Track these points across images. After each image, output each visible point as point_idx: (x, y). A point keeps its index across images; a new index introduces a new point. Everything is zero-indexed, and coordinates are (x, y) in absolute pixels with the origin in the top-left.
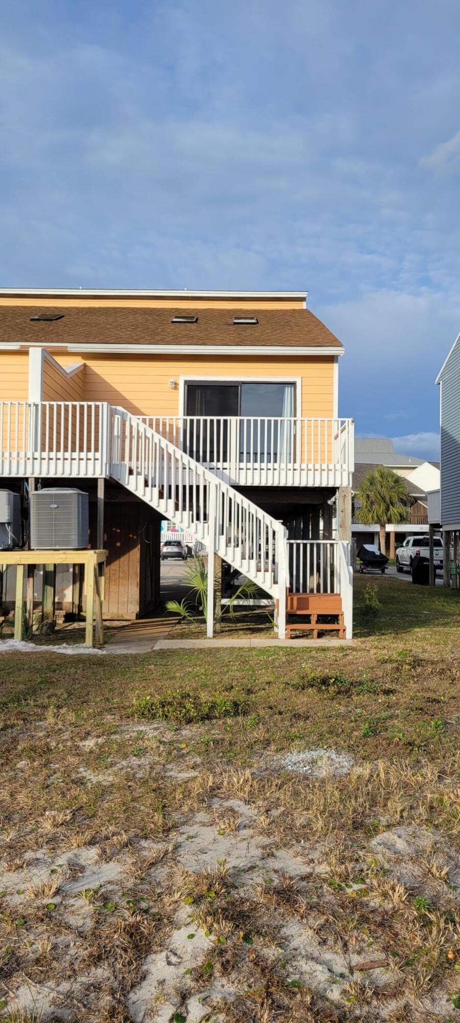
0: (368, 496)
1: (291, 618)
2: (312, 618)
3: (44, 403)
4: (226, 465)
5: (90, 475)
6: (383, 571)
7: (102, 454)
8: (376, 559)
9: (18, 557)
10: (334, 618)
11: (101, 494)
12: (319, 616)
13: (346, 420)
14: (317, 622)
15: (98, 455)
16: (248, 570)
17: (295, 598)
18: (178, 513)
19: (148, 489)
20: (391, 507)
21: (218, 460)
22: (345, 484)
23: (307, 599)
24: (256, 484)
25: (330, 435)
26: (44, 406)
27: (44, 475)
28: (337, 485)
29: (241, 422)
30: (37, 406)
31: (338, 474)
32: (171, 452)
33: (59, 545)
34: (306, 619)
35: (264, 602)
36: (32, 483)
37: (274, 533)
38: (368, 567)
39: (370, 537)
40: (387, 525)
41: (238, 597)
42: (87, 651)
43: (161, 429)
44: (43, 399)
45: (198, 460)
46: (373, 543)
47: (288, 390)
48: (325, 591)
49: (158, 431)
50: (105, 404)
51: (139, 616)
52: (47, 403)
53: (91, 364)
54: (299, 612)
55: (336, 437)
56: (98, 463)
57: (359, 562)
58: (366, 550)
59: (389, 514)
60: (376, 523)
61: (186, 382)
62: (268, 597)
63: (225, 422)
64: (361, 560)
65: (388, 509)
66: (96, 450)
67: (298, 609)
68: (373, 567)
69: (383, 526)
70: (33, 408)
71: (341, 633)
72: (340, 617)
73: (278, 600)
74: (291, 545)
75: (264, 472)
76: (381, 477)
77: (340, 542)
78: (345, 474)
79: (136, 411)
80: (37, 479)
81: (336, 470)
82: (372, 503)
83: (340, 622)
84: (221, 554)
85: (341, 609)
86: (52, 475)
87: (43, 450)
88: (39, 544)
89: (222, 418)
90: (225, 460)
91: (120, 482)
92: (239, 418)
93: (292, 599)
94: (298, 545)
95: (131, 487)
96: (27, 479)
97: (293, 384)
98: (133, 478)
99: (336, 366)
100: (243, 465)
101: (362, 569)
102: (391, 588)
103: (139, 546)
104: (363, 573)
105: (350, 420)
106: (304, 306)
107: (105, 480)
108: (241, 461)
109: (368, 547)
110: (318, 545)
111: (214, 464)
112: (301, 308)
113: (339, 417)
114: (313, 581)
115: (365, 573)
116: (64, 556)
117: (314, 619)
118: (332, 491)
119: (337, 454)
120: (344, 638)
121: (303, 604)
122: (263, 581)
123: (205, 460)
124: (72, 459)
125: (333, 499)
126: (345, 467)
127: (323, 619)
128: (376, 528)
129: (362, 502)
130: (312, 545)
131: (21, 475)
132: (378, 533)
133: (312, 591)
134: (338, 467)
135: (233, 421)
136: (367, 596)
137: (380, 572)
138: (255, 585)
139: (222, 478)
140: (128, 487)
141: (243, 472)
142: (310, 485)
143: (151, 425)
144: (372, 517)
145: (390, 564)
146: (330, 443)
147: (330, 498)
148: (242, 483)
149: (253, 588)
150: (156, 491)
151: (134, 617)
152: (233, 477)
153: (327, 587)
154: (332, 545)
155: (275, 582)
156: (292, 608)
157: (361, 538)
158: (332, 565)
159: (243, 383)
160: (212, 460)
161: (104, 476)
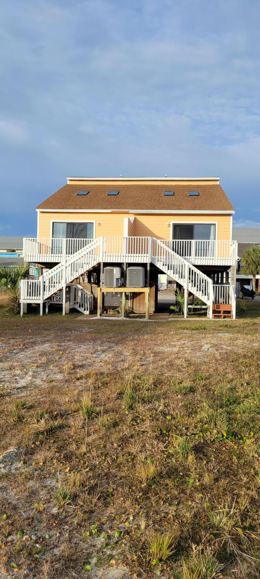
0: (247, 261)
1: (214, 312)
2: (221, 312)
3: (129, 237)
4: (190, 257)
5: (145, 262)
6: (253, 298)
7: (149, 255)
8: (249, 293)
9: (123, 290)
10: (229, 312)
11: (148, 268)
12: (224, 311)
13: (235, 241)
14: (223, 313)
15: (148, 255)
16: (198, 295)
17: (215, 305)
18: (175, 275)
19: (164, 267)
20: (259, 266)
21: (188, 256)
22: (234, 264)
23: (220, 306)
24: (201, 264)
25: (229, 244)
26: (129, 238)
27: (129, 262)
28: (231, 265)
29: (196, 242)
30: (127, 238)
31: (231, 261)
32: (170, 252)
33: (137, 286)
34: (219, 312)
35: (204, 307)
36: (125, 265)
37: (208, 282)
38: (245, 296)
39: (248, 282)
40: (256, 275)
41: (196, 305)
42: (147, 320)
43: (167, 244)
44: (128, 236)
45: (180, 255)
46: (249, 285)
47: (212, 227)
48: (226, 303)
49: (166, 245)
50: (150, 237)
51: (155, 312)
52: (130, 237)
53: (137, 217)
54: (217, 310)
55: (231, 245)
56: (148, 258)
57: (241, 294)
58: (245, 288)
59: (257, 270)
60: (251, 274)
61: (173, 224)
62: (205, 304)
63: (190, 242)
64: (242, 293)
65: (257, 267)
66: (147, 253)
67: (216, 309)
68: (248, 296)
69: (254, 276)
70: (125, 239)
71: (232, 316)
72: (231, 312)
73: (209, 306)
74: (214, 287)
75: (204, 260)
76: (254, 251)
77: (232, 286)
78: (234, 261)
79: (158, 238)
80: (126, 263)
81: (230, 259)
82: (249, 265)
83: (231, 313)
84: (189, 289)
85: (231, 309)
86: (132, 262)
87: (129, 253)
88: (130, 285)
89: (189, 240)
90: (190, 255)
91: (155, 264)
92: (195, 240)
93: (214, 305)
94: (216, 287)
95: (158, 266)
96: (123, 263)
97: (215, 224)
98: (159, 263)
99: (231, 217)
100: (197, 257)
101: (243, 297)
102: (255, 305)
103: (155, 286)
104: (243, 299)
105: (236, 241)
106: (218, 183)
107: (150, 263)
108: (196, 256)
109: (246, 287)
110: (224, 287)
111: (186, 257)
112: (216, 184)
113: (232, 240)
114: (221, 300)
115: (244, 299)
116: (138, 290)
117: (222, 312)
118: (229, 267)
119: (231, 252)
120: (232, 319)
121: (218, 307)
122: (204, 299)
123: (183, 255)
124: (139, 256)
125: (229, 270)
126: (234, 258)
127: (225, 312)
128: (251, 277)
129: (243, 264)
130: (221, 287)
131: (121, 262)
132: (252, 279)
133: (221, 303)
134: (231, 258)
135: (193, 242)
136: (241, 305)
137: (252, 299)
138: (201, 300)
139: (189, 262)
140: (157, 266)
141: (196, 260)
142: (221, 265)
143: (163, 243)
144: (249, 272)
145: (257, 295)
146: (228, 247)
147: (228, 270)
148: (196, 264)
149: (201, 302)
150: (167, 267)
151: (153, 313)
152: (193, 262)
153: (227, 301)
154: (229, 287)
155: (208, 300)
156: (214, 308)
157: (242, 282)
158: (229, 294)
159: (195, 224)
160: (185, 255)
161: (149, 262)
